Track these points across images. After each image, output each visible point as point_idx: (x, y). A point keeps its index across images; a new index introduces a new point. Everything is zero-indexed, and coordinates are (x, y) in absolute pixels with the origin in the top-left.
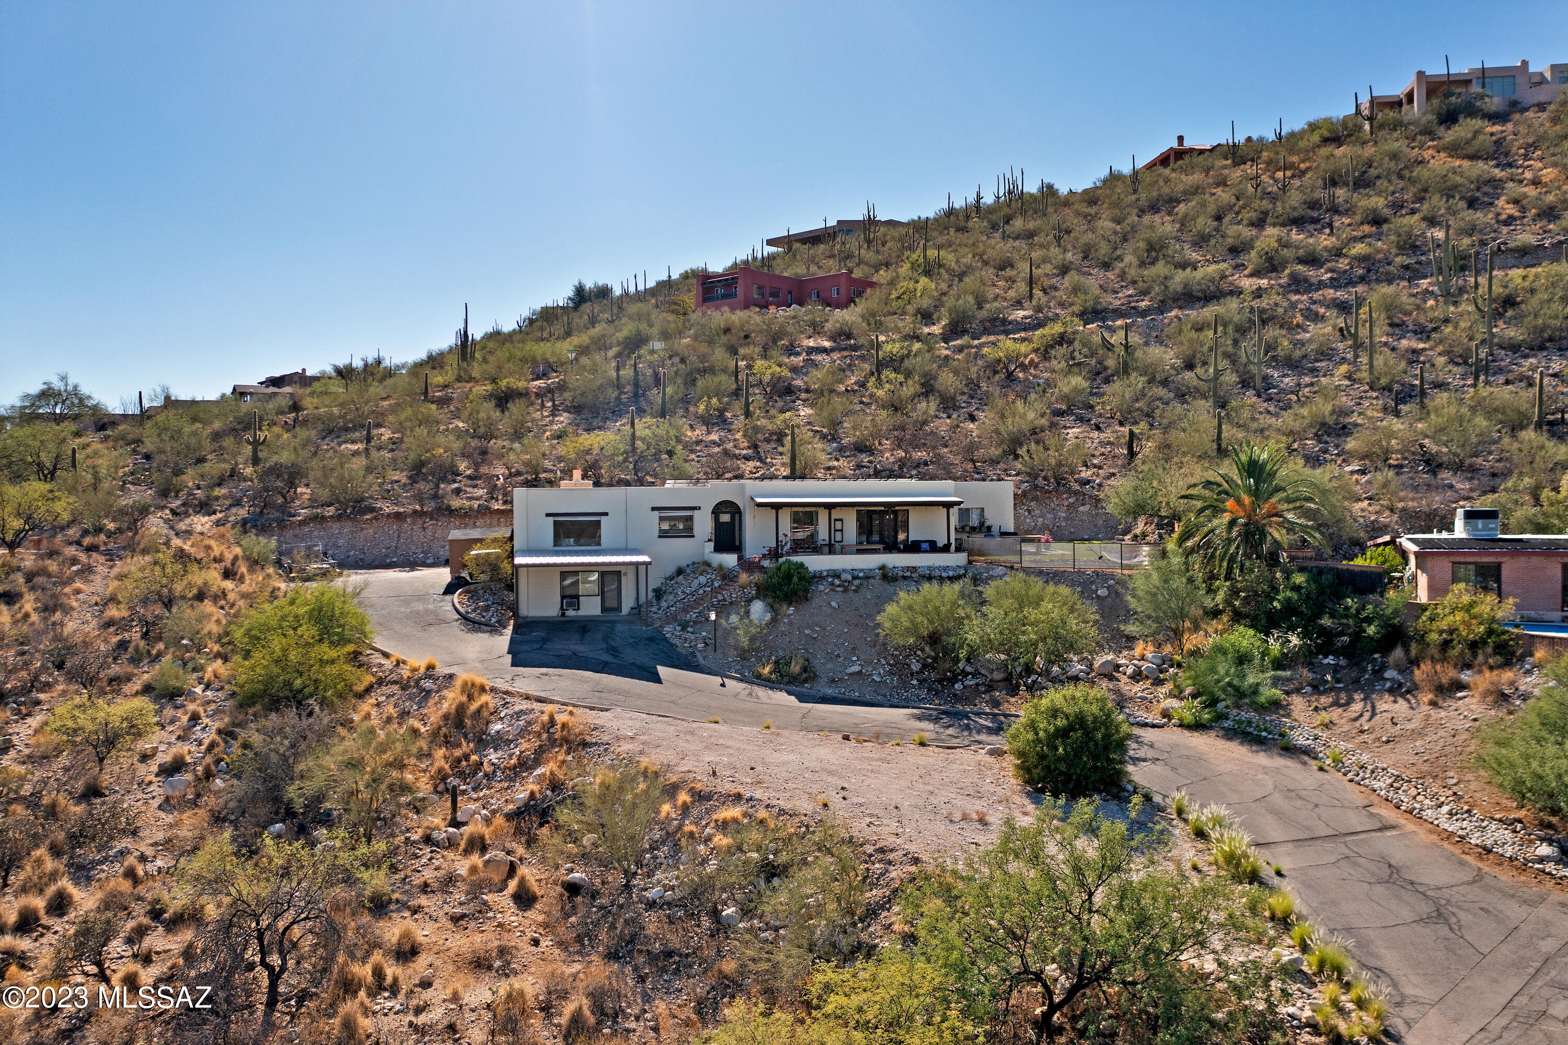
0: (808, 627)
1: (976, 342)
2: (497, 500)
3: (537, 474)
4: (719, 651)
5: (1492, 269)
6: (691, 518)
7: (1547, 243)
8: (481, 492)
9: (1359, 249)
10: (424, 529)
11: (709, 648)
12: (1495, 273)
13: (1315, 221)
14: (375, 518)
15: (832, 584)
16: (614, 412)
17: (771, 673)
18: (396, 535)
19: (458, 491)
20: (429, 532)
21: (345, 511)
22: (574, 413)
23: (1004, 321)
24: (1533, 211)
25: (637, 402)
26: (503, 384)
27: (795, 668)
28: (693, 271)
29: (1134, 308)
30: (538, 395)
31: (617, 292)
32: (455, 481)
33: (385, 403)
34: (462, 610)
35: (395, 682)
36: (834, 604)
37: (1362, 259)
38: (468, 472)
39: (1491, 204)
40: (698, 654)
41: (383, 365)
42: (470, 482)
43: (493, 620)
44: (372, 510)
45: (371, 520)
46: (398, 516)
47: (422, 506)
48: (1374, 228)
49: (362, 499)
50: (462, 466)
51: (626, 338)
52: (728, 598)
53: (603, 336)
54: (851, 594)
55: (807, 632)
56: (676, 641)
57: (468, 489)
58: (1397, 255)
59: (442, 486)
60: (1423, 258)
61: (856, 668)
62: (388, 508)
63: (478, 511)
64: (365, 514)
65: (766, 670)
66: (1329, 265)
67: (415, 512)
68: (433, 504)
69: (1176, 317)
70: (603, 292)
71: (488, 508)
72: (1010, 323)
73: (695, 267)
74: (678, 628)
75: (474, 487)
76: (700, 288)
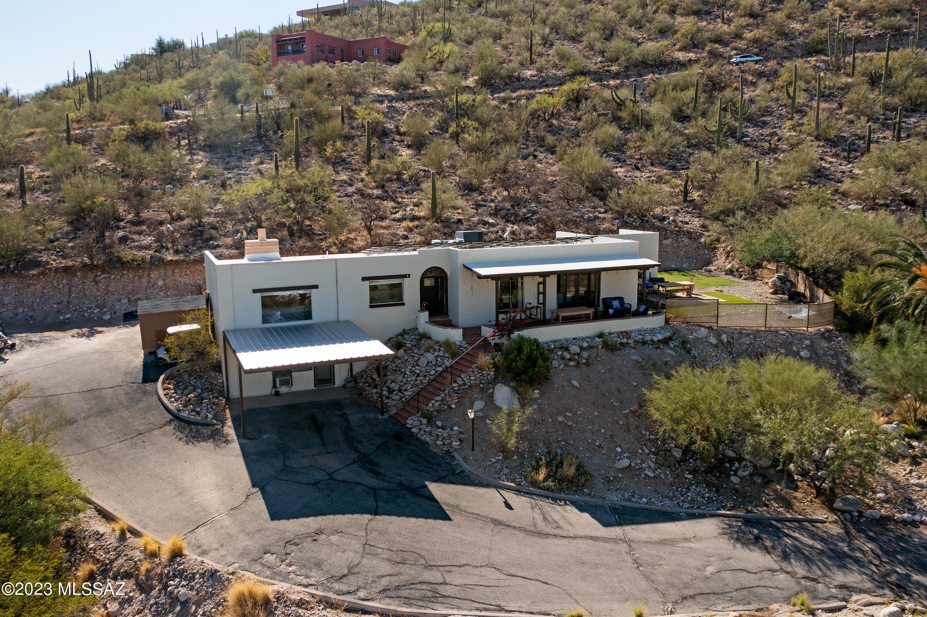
0: (559, 413)
1: (514, 95)
2: (167, 249)
3: (200, 218)
4: (476, 449)
5: (855, 52)
6: (400, 285)
7: (872, 35)
8: (148, 240)
9: (748, 35)
10: (96, 283)
11: (465, 445)
12: (856, 55)
13: (708, 13)
14: (43, 273)
15: (563, 358)
16: (244, 151)
17: (546, 479)
18: (66, 290)
19: (124, 240)
20: (102, 286)
21: (8, 265)
22: (210, 151)
23: (519, 79)
24: (855, 13)
25: (261, 142)
26: (141, 125)
27: (570, 471)
28: (246, 32)
29: (607, 71)
30: (172, 134)
31: (188, 45)
32: (118, 228)
33: (29, 140)
34: (172, 407)
35: (127, 576)
36: (575, 383)
37: (755, 41)
38: (130, 217)
39: (823, 6)
40: (456, 454)
41: (11, 94)
42: (134, 228)
43: (210, 416)
44: (38, 264)
45: (38, 275)
46: (67, 270)
47: (91, 258)
48: (751, 20)
49: (25, 252)
50: (122, 209)
51: (222, 83)
52: (467, 381)
53: (197, 79)
54: (584, 368)
55: (560, 419)
56: (426, 438)
57: (135, 237)
58: (778, 40)
59: (107, 234)
60: (794, 42)
61: (625, 463)
62: (55, 262)
63: (152, 263)
64: (30, 269)
65: (541, 477)
66: (734, 44)
67: (85, 265)
68: (103, 257)
69: (652, 79)
70: (177, 46)
71: (161, 260)
72: (523, 80)
73: (247, 29)
74: (425, 421)
75: (140, 233)
76: (275, 45)
